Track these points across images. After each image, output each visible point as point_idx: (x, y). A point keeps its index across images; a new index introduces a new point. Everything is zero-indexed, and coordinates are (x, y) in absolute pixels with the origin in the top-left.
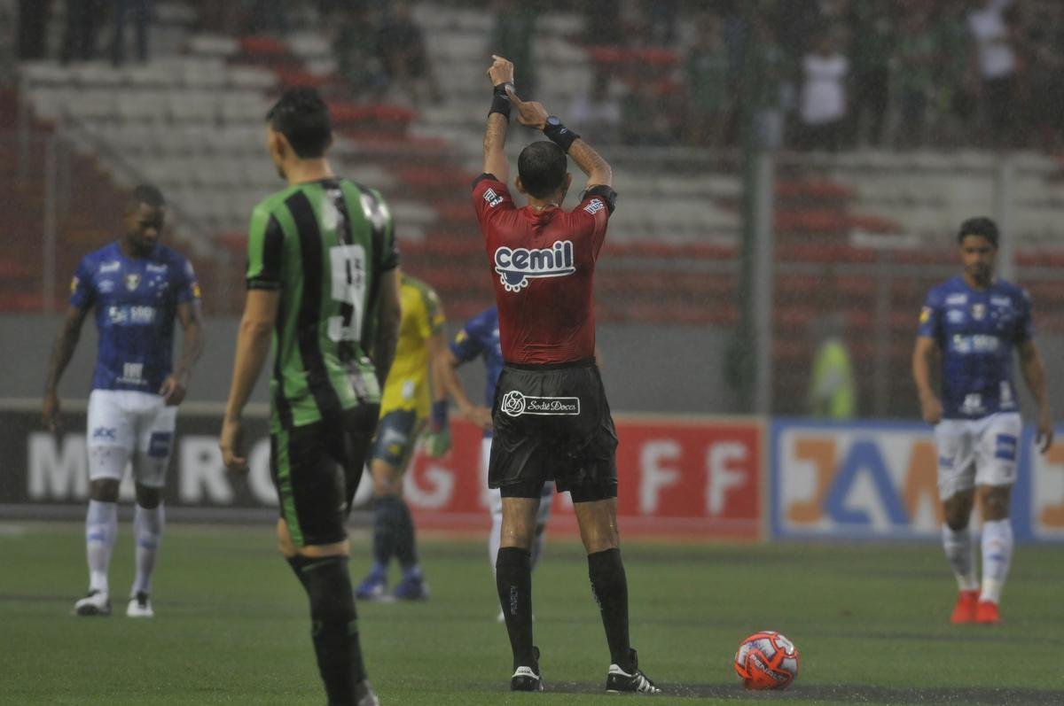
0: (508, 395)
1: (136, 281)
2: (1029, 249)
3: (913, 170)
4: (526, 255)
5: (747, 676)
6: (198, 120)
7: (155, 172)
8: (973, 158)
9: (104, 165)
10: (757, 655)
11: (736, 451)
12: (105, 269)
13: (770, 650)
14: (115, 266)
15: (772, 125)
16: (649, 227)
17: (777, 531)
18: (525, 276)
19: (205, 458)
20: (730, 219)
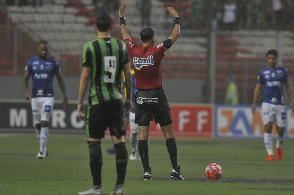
0: (138, 98)
1: (43, 67)
2: (286, 58)
3: (254, 36)
4: (141, 60)
5: (208, 176)
6: (57, 22)
7: (45, 37)
8: (271, 33)
9: (31, 34)
10: (211, 170)
11: (205, 113)
12: (34, 63)
13: (215, 169)
14: (37, 63)
15: (214, 23)
16: (181, 52)
17: (216, 136)
18: (141, 65)
19: (58, 115)
20: (204, 49)
